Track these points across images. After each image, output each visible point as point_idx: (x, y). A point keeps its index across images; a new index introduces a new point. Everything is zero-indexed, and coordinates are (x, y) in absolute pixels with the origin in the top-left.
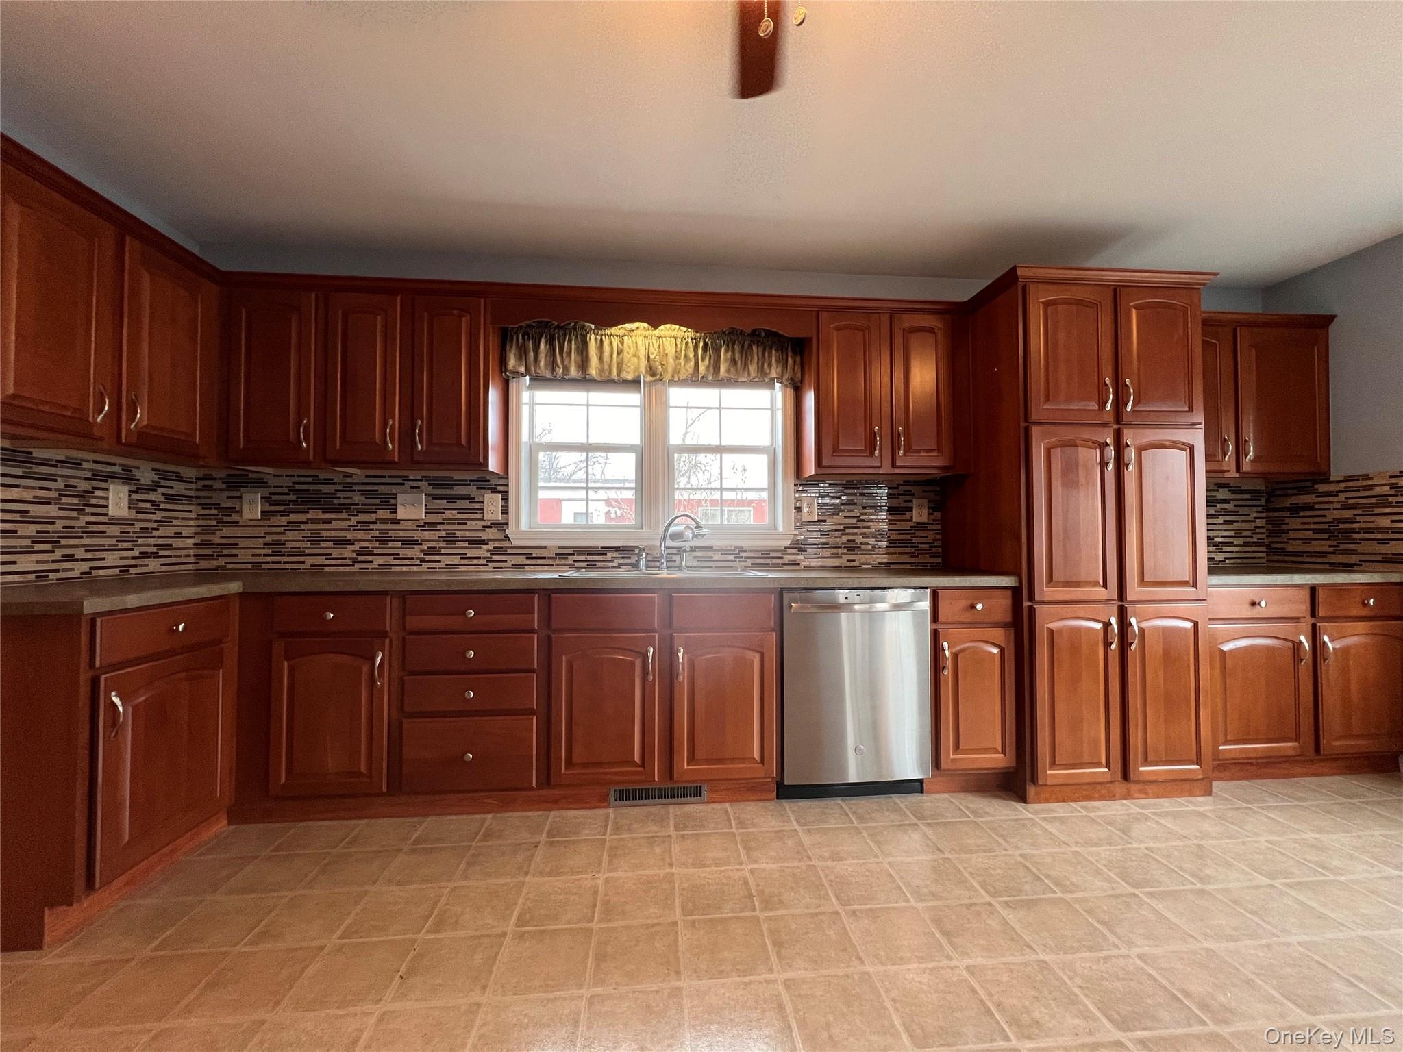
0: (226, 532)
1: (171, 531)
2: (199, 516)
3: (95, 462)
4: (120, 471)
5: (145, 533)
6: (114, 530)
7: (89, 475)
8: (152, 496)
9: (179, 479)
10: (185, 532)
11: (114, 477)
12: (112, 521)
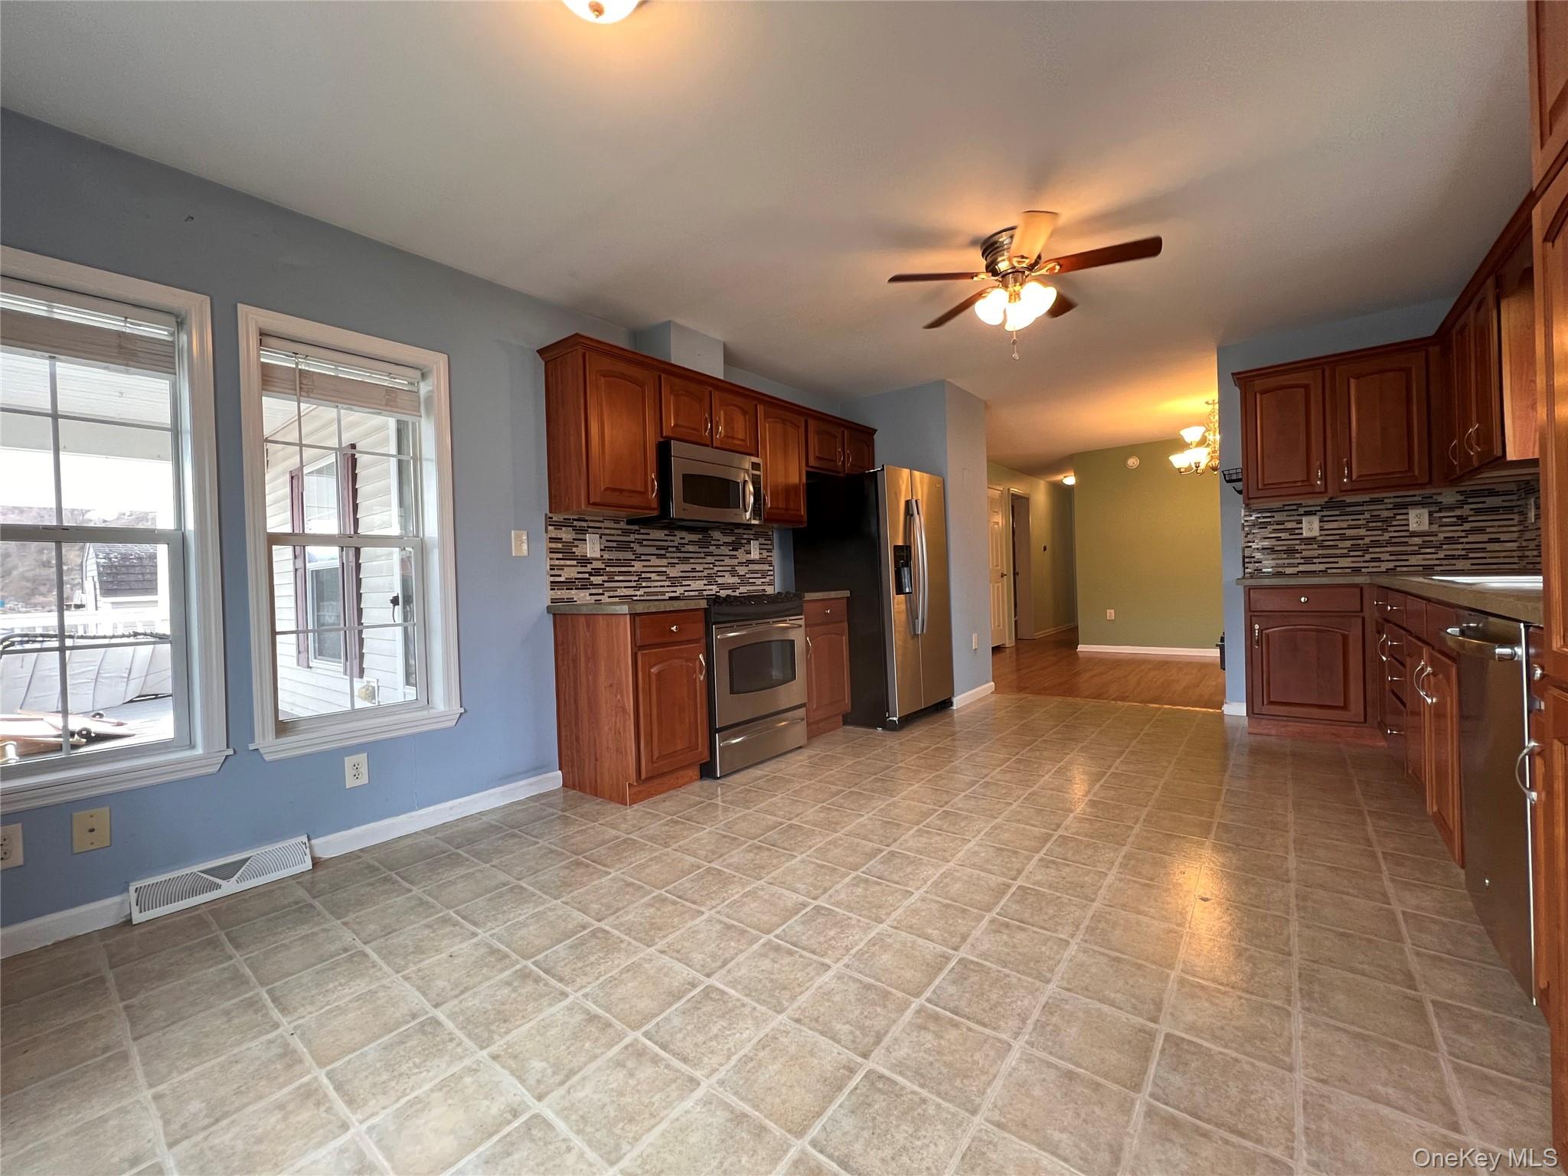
1: (1483, 537)
3: (1395, 497)
4: (1420, 499)
5: (1451, 541)
6: (1417, 540)
7: (1391, 506)
8: (1458, 513)
11: (1415, 504)
12: (1414, 534)
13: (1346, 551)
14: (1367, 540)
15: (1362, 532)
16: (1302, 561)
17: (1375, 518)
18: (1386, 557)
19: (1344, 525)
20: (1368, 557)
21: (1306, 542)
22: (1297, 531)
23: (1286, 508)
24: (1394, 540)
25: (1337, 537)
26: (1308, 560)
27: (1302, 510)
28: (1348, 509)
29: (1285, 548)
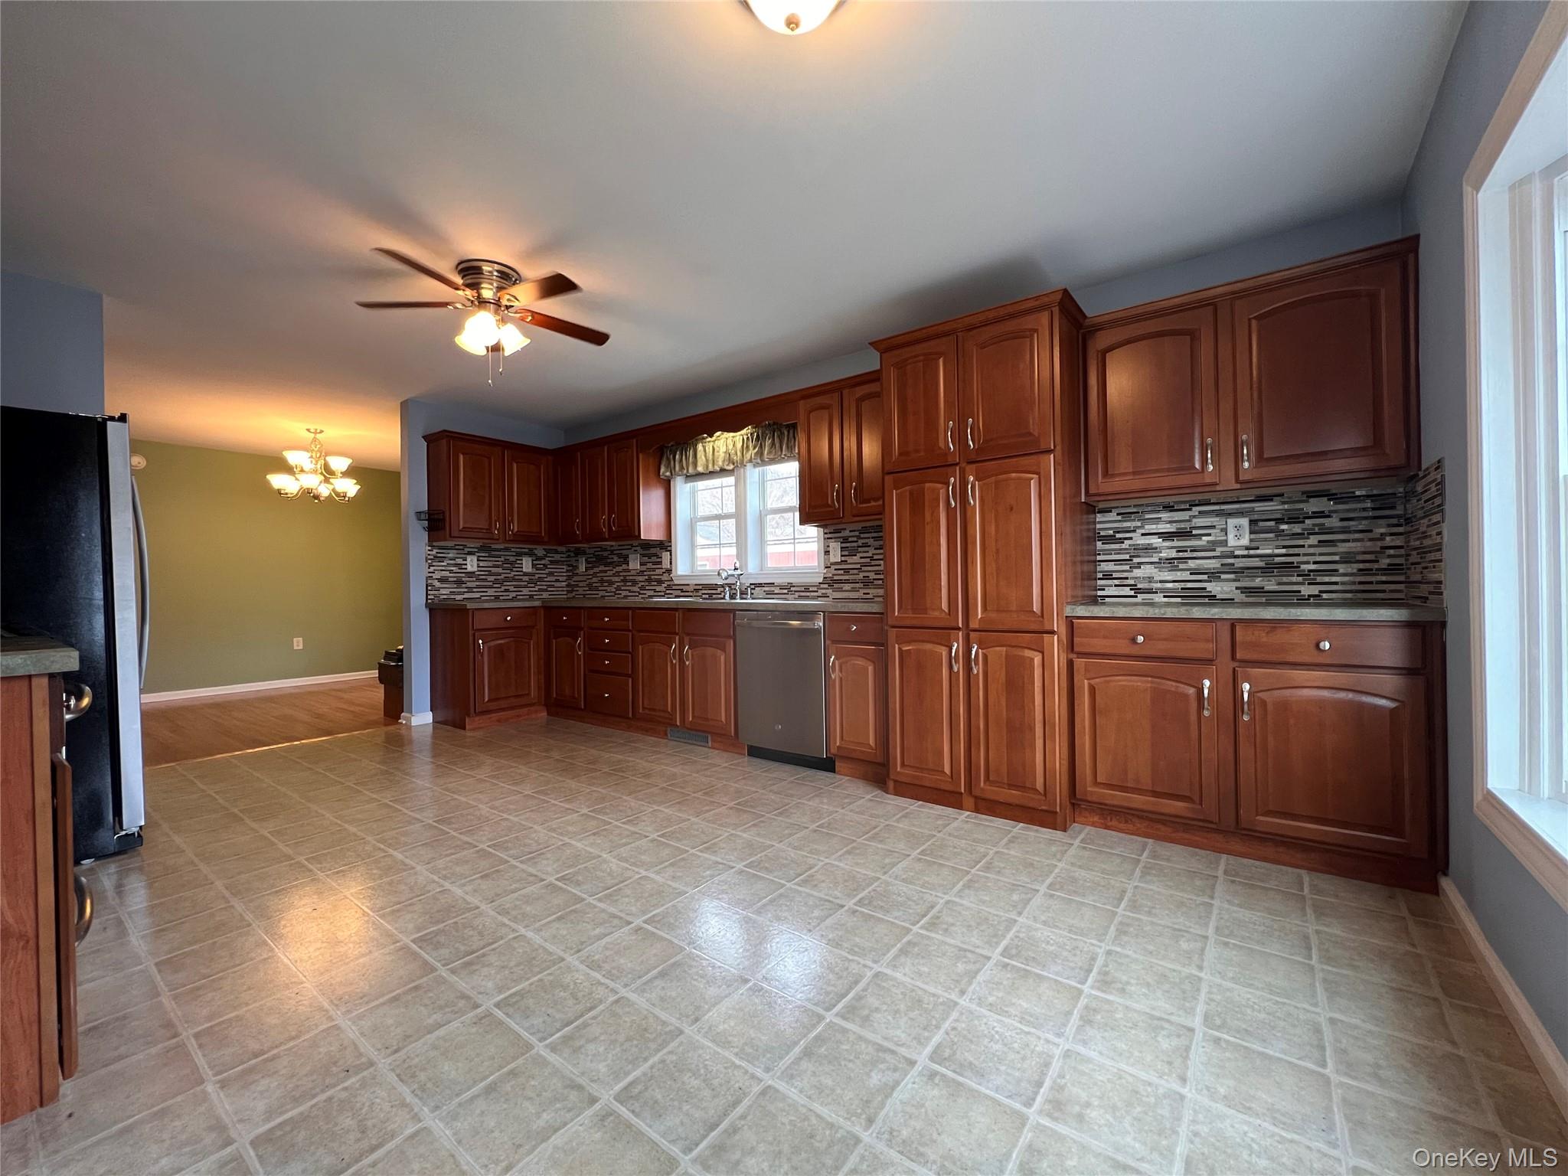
0: (575, 578)
1: (553, 579)
2: (567, 571)
3: (517, 548)
4: (528, 551)
5: (540, 579)
6: (526, 578)
7: (515, 554)
8: (543, 562)
9: (557, 552)
10: (561, 579)
11: (526, 554)
12: (526, 574)
13: (491, 584)
14: (502, 577)
15: (500, 570)
16: (466, 590)
17: (506, 561)
18: (512, 588)
19: (490, 564)
20: (503, 588)
21: (470, 575)
22: (464, 567)
23: (457, 547)
24: (517, 577)
25: (486, 573)
26: (470, 590)
27: (467, 550)
28: (493, 553)
29: (455, 579)
